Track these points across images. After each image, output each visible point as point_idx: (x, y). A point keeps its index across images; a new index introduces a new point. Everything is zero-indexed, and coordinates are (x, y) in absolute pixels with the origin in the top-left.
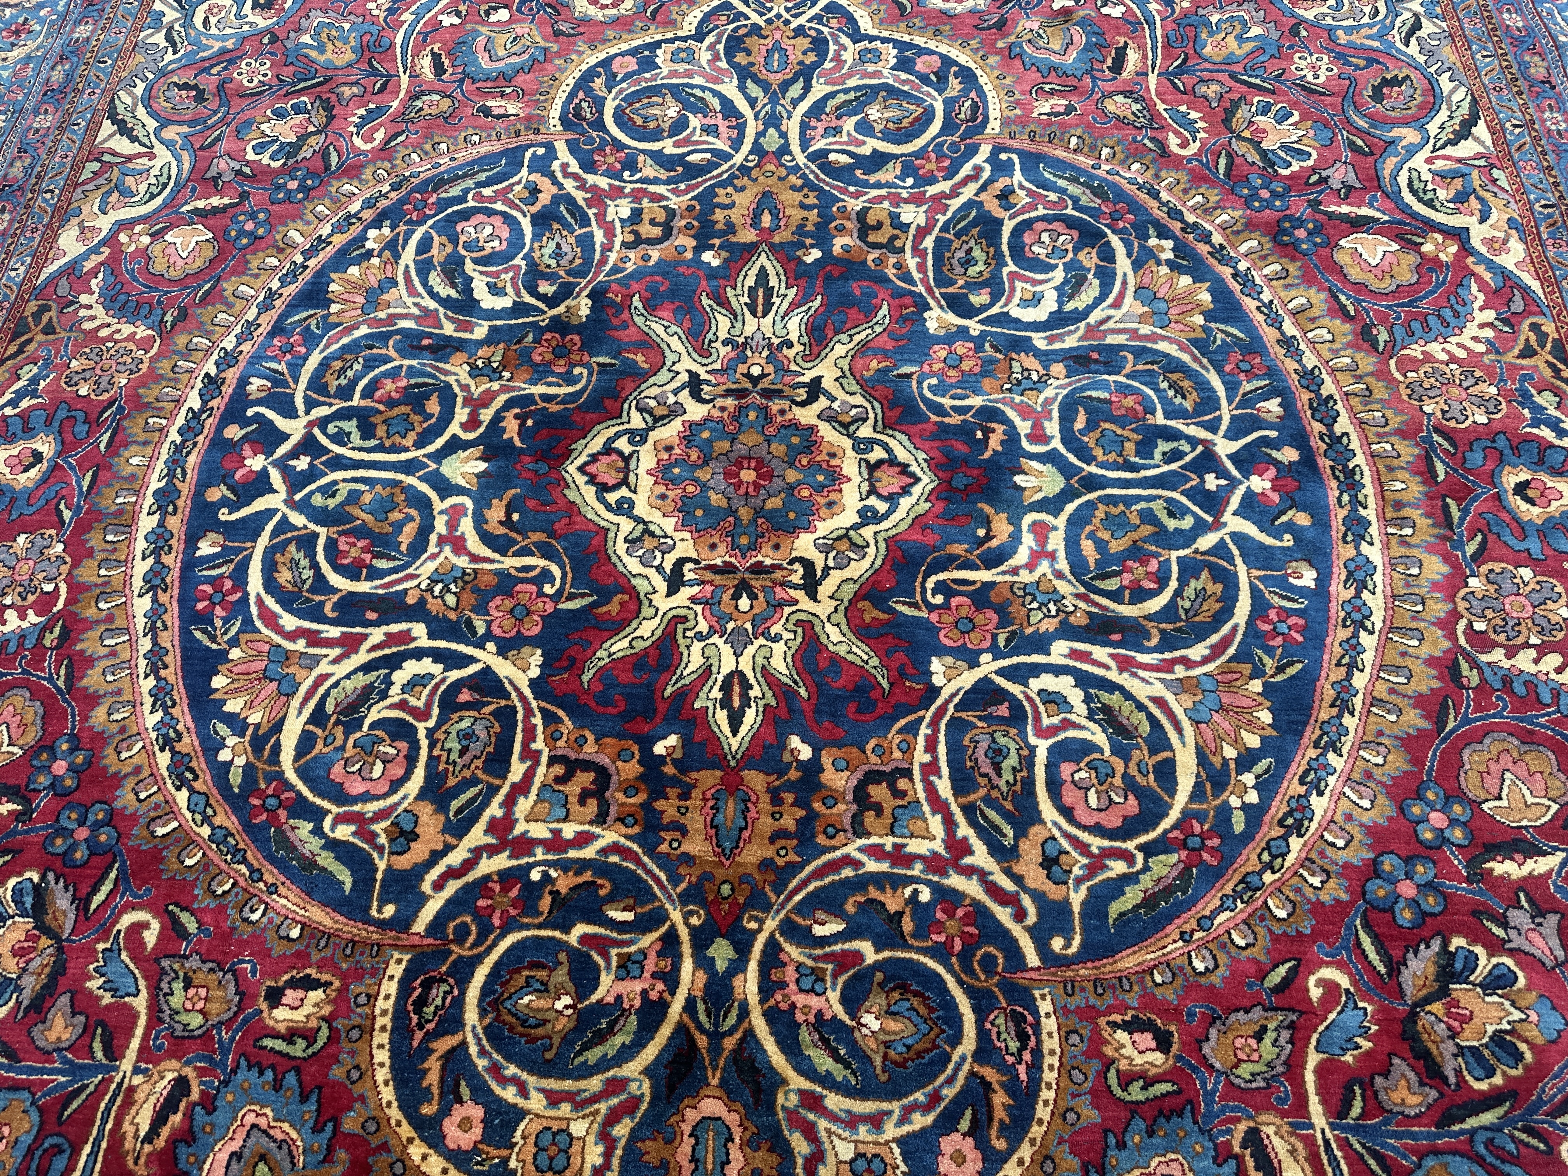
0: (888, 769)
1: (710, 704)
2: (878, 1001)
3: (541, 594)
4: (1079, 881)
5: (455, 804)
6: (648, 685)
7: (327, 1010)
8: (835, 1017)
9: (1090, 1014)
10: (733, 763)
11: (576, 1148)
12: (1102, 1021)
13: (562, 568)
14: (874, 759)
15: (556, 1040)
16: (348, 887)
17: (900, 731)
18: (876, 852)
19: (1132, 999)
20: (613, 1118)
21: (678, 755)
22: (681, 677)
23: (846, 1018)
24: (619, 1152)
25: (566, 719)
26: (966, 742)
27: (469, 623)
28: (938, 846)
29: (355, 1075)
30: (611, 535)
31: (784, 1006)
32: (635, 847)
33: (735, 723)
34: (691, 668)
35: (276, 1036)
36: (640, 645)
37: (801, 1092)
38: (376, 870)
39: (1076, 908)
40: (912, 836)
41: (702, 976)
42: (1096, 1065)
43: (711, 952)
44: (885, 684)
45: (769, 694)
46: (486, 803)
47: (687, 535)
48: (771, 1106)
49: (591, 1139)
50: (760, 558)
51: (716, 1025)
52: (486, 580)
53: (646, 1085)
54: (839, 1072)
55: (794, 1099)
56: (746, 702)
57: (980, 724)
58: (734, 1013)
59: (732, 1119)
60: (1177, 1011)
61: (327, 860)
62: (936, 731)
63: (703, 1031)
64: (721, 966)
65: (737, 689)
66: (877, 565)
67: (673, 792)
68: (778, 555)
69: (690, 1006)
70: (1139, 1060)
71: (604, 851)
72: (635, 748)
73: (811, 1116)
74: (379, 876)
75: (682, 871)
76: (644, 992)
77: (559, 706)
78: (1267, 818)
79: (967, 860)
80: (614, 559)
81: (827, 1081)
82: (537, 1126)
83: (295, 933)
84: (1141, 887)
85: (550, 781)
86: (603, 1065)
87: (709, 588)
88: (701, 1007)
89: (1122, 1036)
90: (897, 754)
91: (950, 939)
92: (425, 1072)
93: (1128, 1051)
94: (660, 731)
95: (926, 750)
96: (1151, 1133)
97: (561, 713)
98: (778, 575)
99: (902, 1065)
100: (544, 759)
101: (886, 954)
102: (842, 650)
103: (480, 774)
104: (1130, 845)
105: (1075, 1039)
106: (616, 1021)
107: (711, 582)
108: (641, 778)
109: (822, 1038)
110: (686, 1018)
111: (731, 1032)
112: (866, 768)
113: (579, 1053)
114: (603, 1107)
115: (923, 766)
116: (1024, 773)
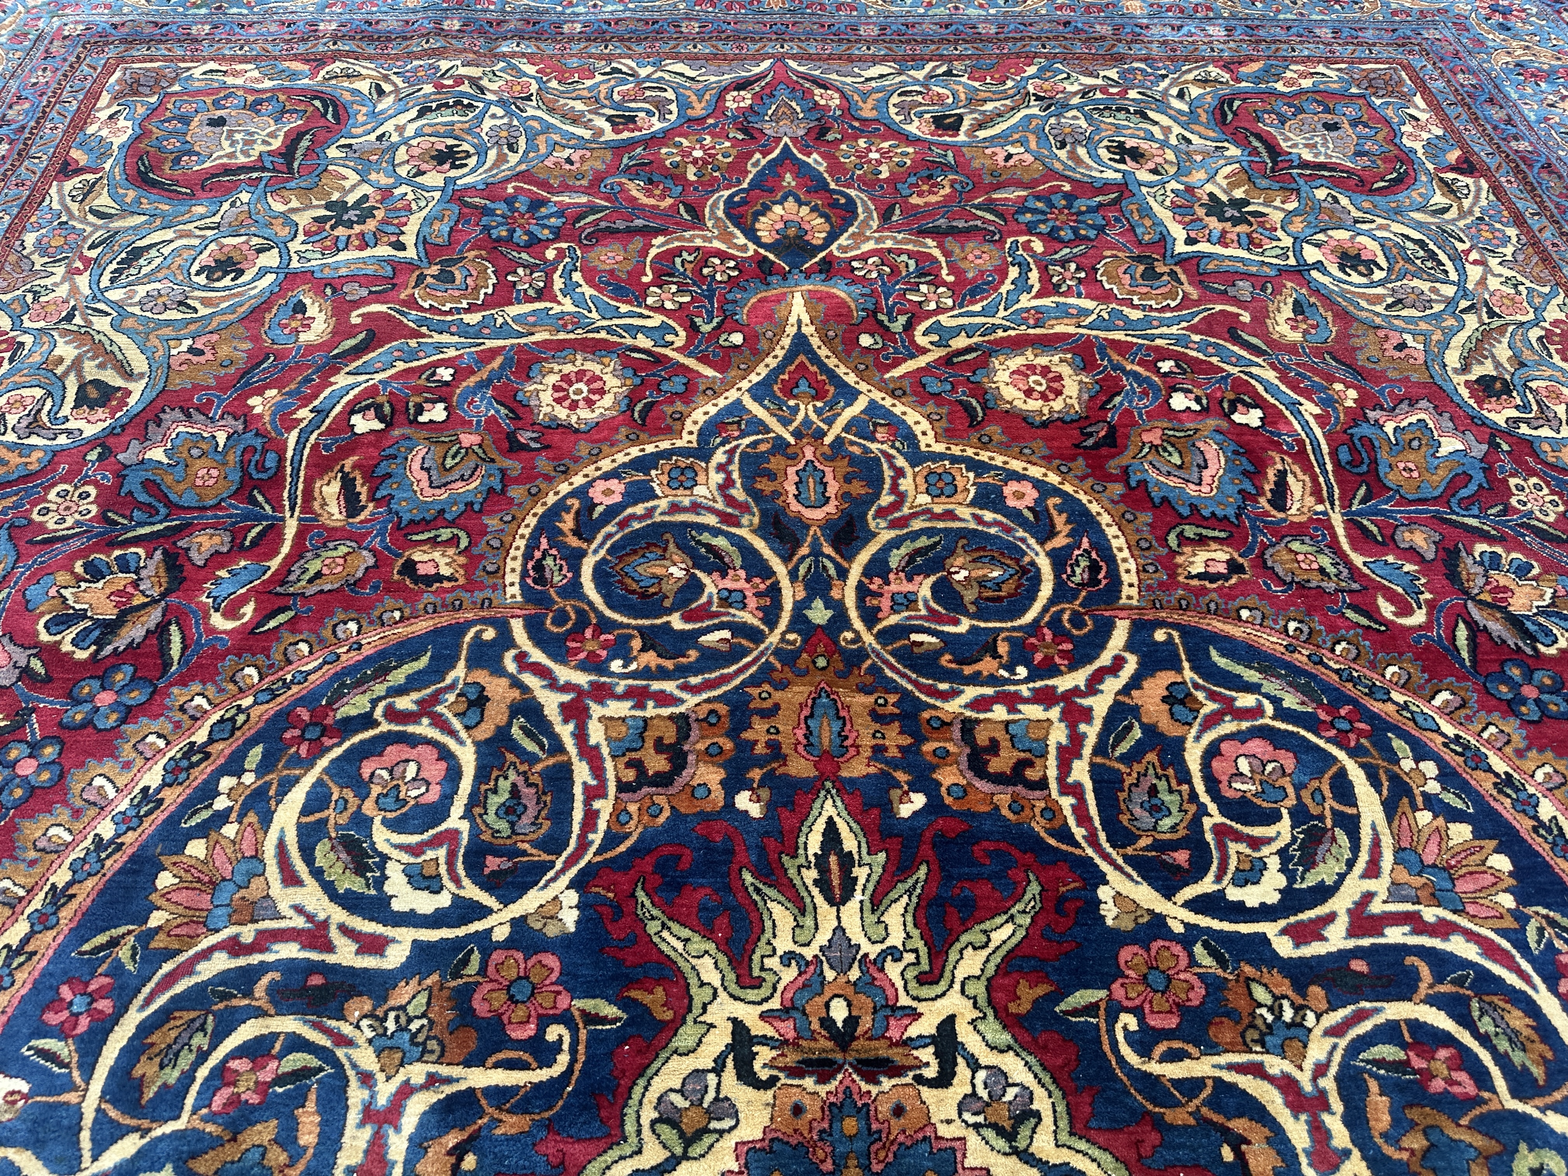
0: (645, 790)
1: (867, 859)
2: (669, 587)
3: (1137, 1011)
4: (452, 687)
5: (1137, 733)
6: (950, 877)
7: (1179, 560)
8: (710, 574)
9: (471, 586)
10: (828, 784)
11: (923, 487)
12: (462, 581)
13: (1121, 1060)
14: (661, 800)
15: (959, 551)
16: (1214, 653)
17: (627, 836)
18: (663, 699)
19: (428, 598)
20: (896, 506)
21: (895, 794)
22: (910, 892)
23: (700, 574)
24: (887, 486)
25: (1043, 834)
26: (547, 825)
27: (1222, 962)
28: (596, 711)
29: (1128, 516)
30: (1063, 1124)
31: (757, 580)
32: (923, 697)
33: (831, 833)
34: (898, 908)
35: (1215, 539)
36: (974, 936)
37: (738, 525)
38: (1192, 668)
39: (462, 664)
40: (623, 719)
41: (835, 594)
42: (475, 551)
43: (829, 613)
44: (641, 896)
45: (792, 872)
46: (1102, 736)
47: (944, 1131)
48: (764, 514)
49: (911, 492)
50: (823, 1090)
51: (817, 562)
52: (1226, 1034)
53: (872, 525)
54: (706, 537)
55: (745, 520)
56: (821, 862)
57: (526, 846)
58: (802, 571)
59: (795, 506)
60: (387, 590)
61: (1251, 676)
62: (582, 837)
63: (829, 557)
64: (818, 603)
65: (836, 882)
66: (642, 1082)
67: (893, 752)
68: (796, 1096)
69: (843, 574)
70: (436, 555)
71: (956, 694)
72: (948, 800)
73: (729, 510)
74: (1186, 665)
75: (869, 679)
76: (888, 583)
77: (1057, 849)
78: (221, 761)
79: (566, 698)
80: (1047, 1079)
81: (716, 532)
82: (959, 497)
83: (1245, 614)
84: (386, 685)
85: (1038, 762)
86: (915, 536)
87: (894, 1033)
88: (832, 571)
89: (445, 571)
90: (633, 808)
91: (595, 636)
92: (1068, 522)
93: (442, 561)
94: (922, 821)
95: (597, 813)
96: (442, 512)
97: (1052, 842)
98: (792, 1058)
99: (649, 545)
100: (1053, 785)
101: (658, 621)
102: (699, 944)
103: (1122, 768)
104: (385, 727)
105: (490, 568)
106: (908, 563)
107: (893, 1044)
108: (934, 768)
109: (721, 558)
110: (845, 564)
111: (803, 558)
112: (672, 790)
113: (936, 544)
114: (906, 511)
115: (604, 796)
116: (483, 787)
